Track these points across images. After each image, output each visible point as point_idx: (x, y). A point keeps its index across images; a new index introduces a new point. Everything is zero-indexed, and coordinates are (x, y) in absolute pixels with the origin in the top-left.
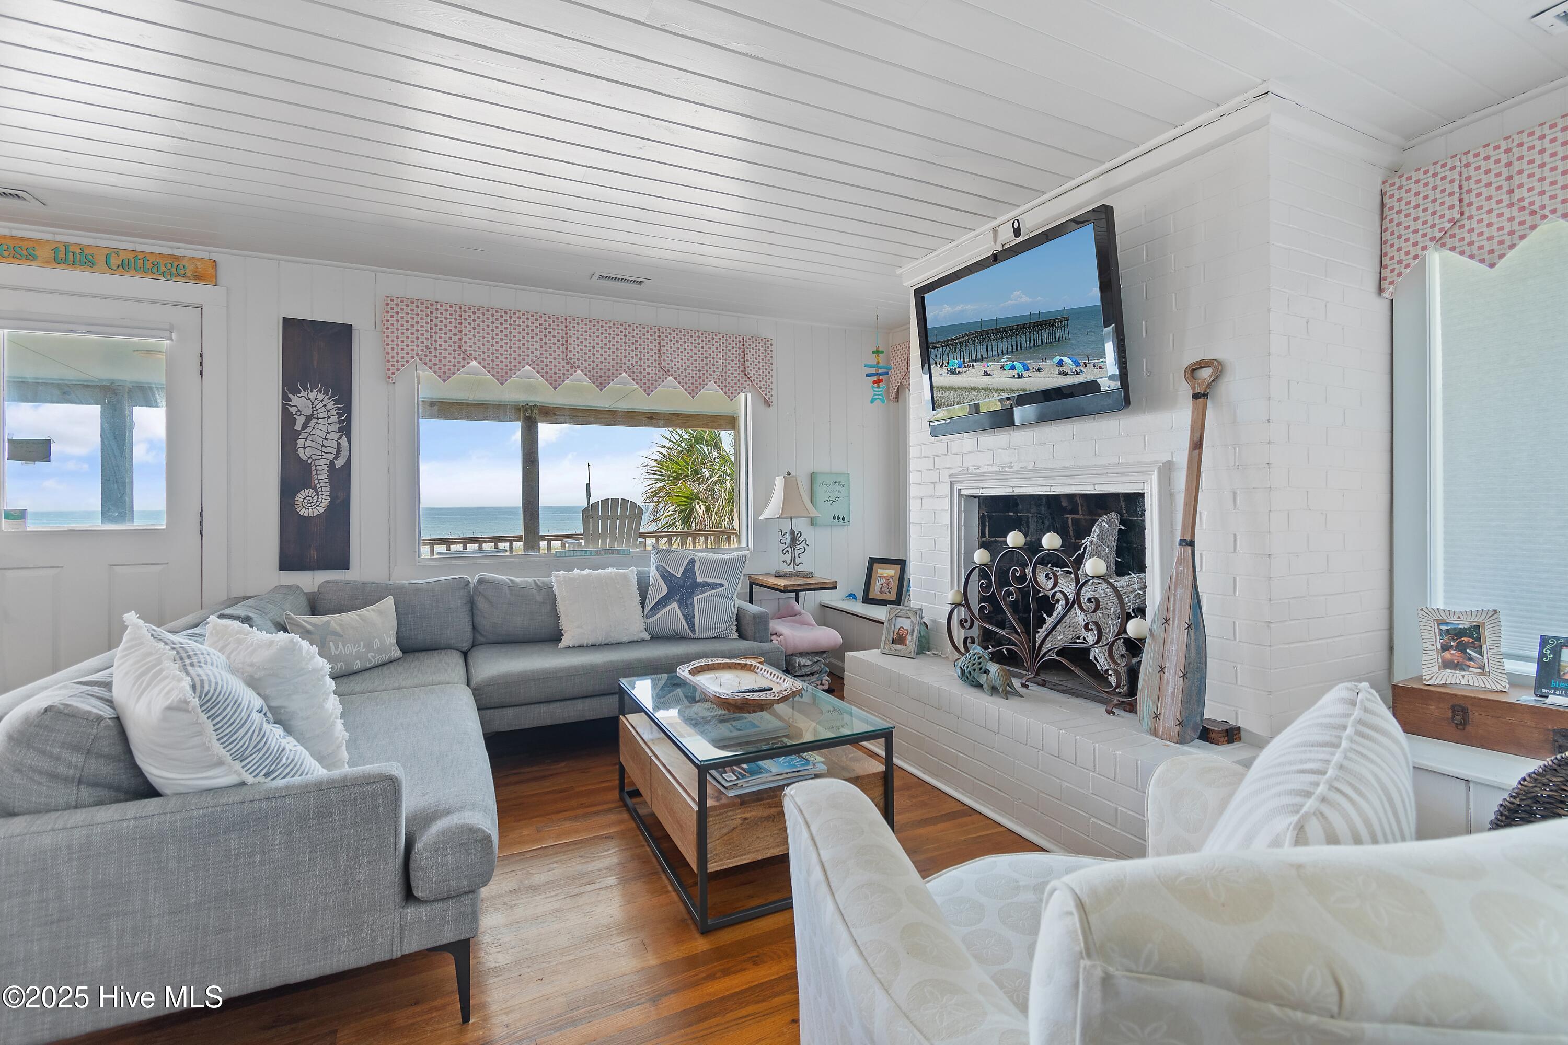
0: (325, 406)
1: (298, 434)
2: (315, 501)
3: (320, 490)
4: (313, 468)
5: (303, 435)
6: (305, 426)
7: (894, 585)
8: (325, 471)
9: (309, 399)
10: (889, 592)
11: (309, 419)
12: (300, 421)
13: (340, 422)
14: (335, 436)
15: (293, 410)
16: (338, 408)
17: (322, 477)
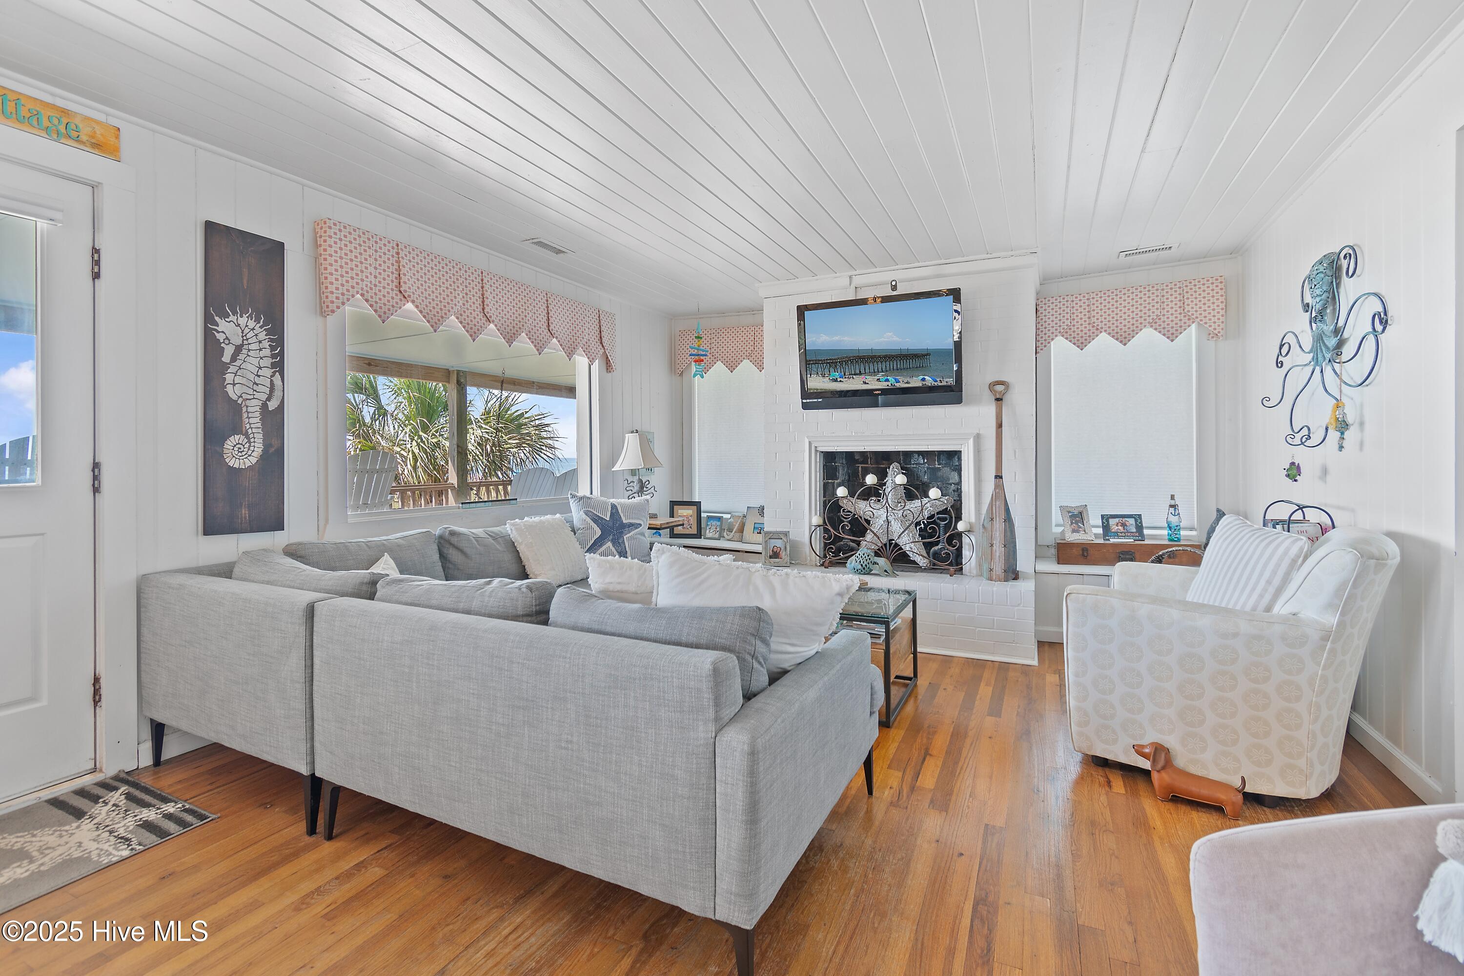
0: (256, 335)
1: (225, 367)
2: (246, 450)
3: (251, 436)
4: (244, 409)
5: (232, 369)
6: (234, 358)
7: (693, 521)
8: (258, 414)
9: (239, 325)
10: (691, 527)
11: (238, 349)
12: (229, 351)
13: (273, 356)
14: (268, 372)
15: (221, 337)
16: (271, 340)
17: (253, 421)
